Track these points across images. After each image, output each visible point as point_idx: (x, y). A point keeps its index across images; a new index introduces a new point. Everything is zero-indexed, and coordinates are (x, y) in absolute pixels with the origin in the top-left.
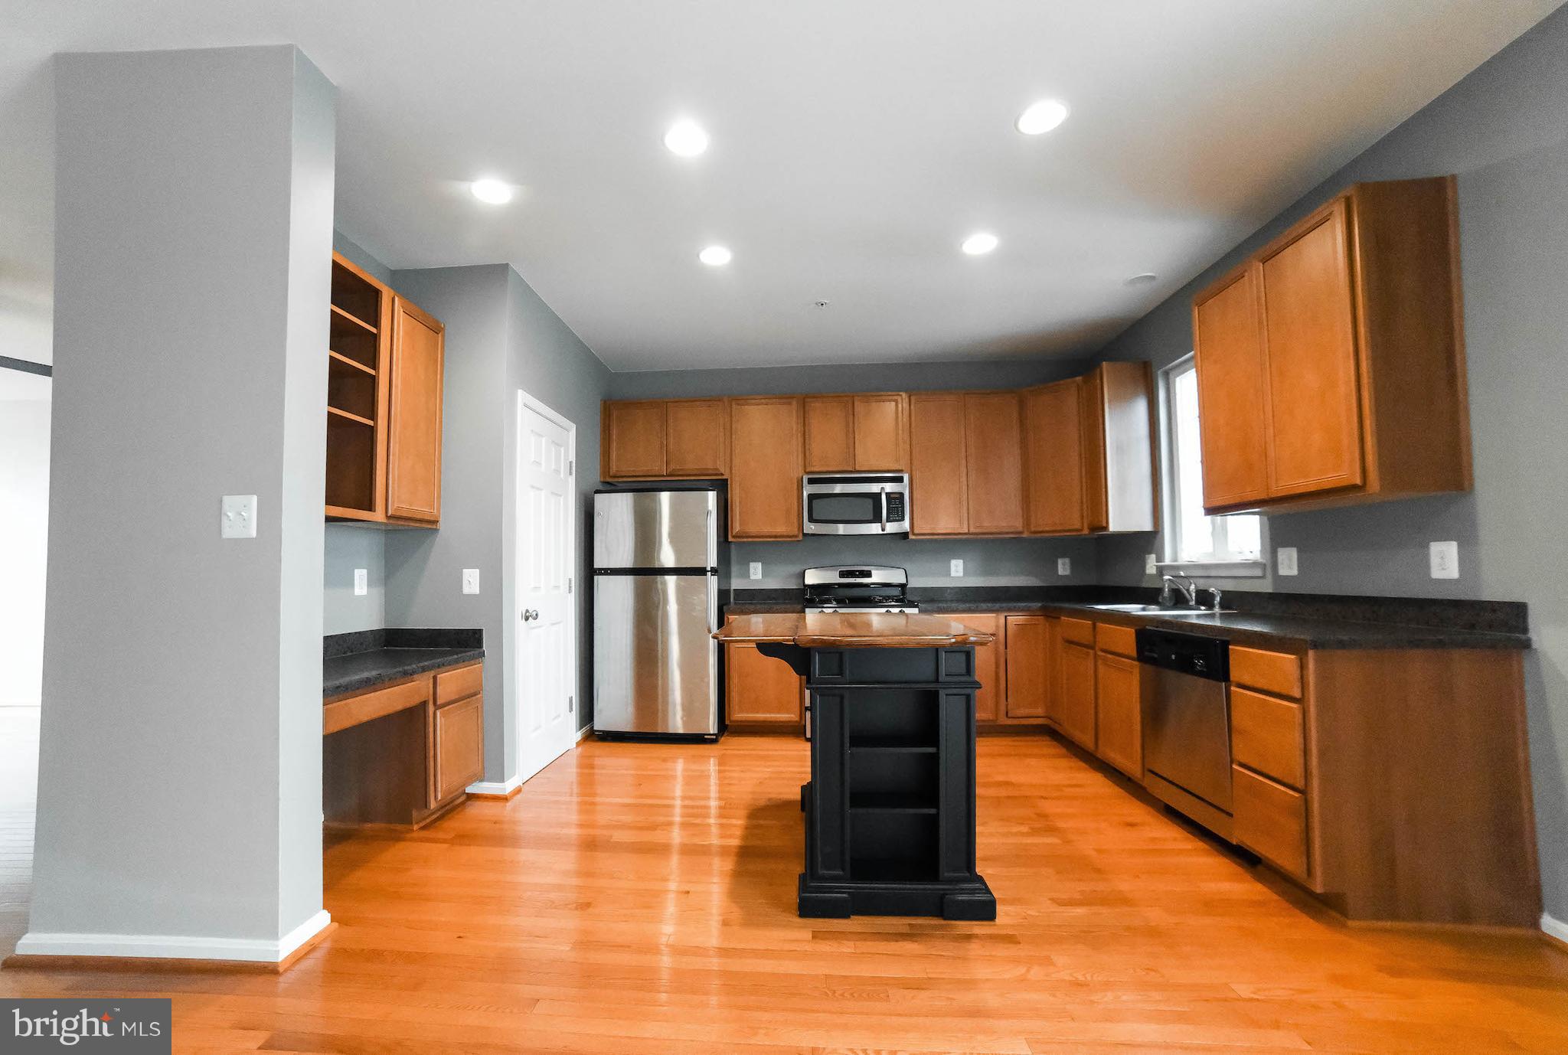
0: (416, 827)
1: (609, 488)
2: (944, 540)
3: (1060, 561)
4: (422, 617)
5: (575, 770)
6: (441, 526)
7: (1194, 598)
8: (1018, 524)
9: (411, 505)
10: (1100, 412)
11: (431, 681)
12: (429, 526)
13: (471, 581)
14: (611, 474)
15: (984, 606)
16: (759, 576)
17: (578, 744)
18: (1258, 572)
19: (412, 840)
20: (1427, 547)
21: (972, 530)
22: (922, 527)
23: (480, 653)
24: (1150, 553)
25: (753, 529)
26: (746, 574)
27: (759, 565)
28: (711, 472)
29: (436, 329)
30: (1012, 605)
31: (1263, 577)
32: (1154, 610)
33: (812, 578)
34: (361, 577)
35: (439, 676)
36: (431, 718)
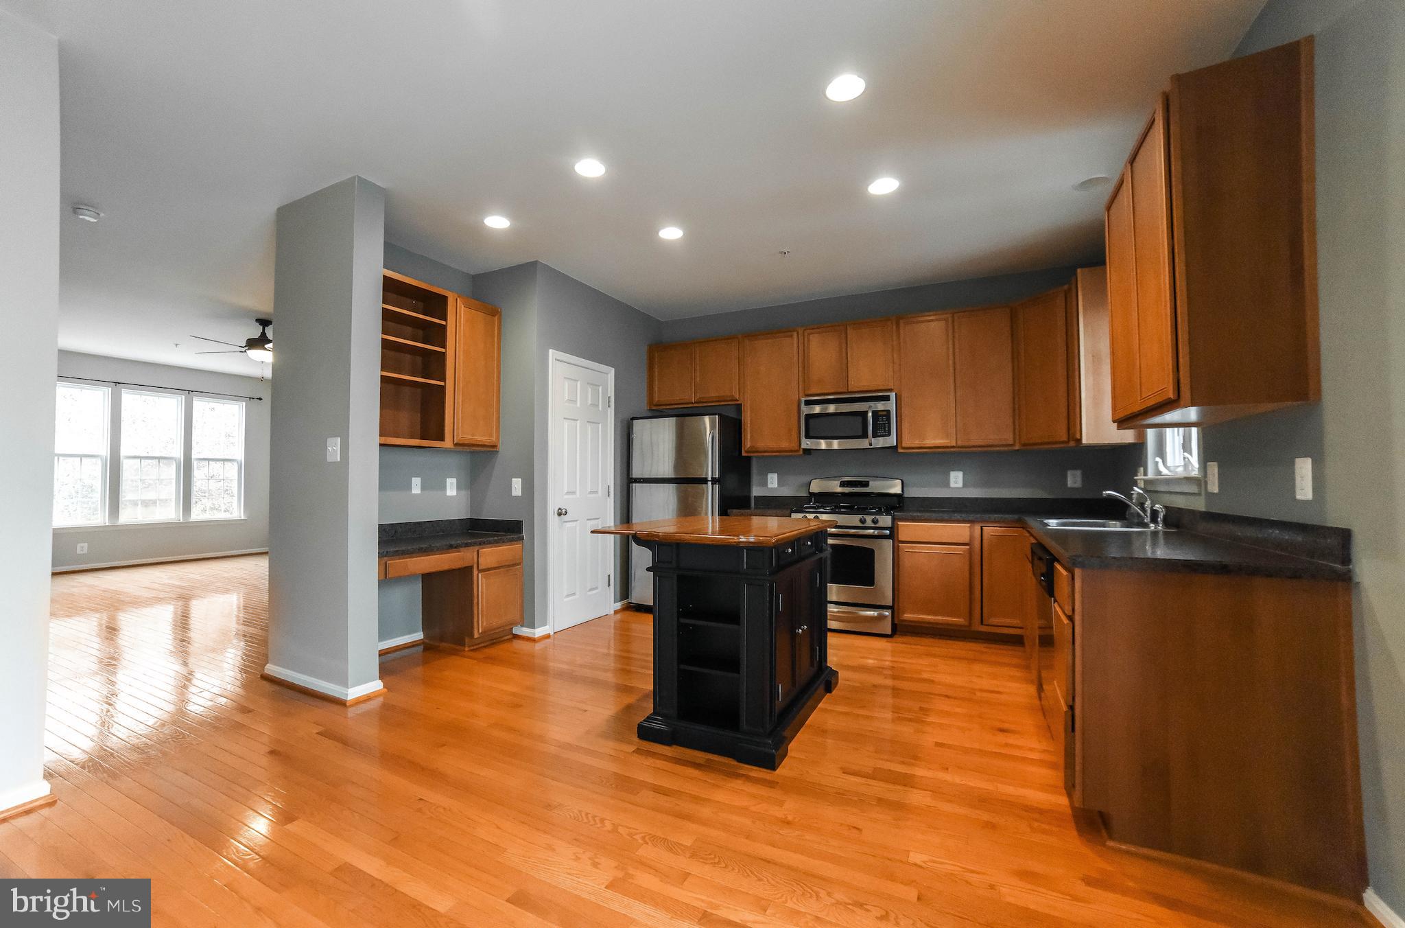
0: (467, 649)
1: (658, 414)
2: (932, 453)
3: (1069, 473)
4: (493, 511)
5: (613, 631)
6: (501, 448)
7: (1148, 515)
8: (1008, 437)
9: (473, 435)
10: (1075, 320)
11: (476, 553)
12: (491, 450)
13: (517, 486)
14: (654, 403)
15: (957, 516)
16: (775, 485)
17: (616, 612)
18: (1194, 489)
19: (464, 657)
20: (1293, 464)
21: (960, 443)
22: (907, 442)
23: (520, 537)
24: (1140, 467)
25: (761, 445)
26: (765, 484)
27: (775, 476)
28: (729, 399)
29: (494, 312)
30: (986, 516)
31: (1199, 494)
32: (1115, 526)
33: (816, 487)
34: (452, 484)
35: (481, 550)
36: (475, 578)
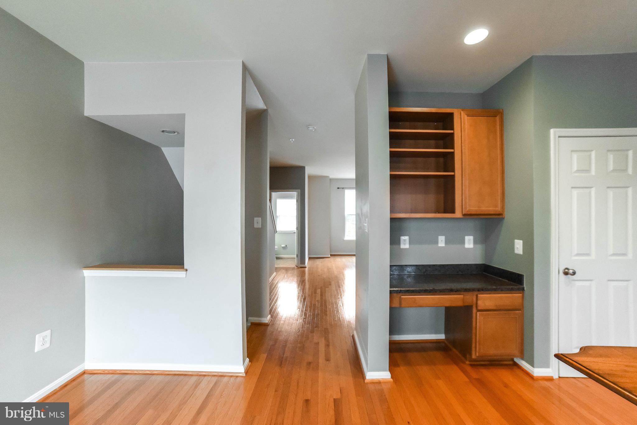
0: (466, 362)
6: (506, 216)
9: (479, 207)
11: (474, 297)
12: (498, 217)
13: (519, 246)
23: (519, 288)
29: (494, 115)
34: (469, 240)
35: (479, 295)
36: (474, 315)
